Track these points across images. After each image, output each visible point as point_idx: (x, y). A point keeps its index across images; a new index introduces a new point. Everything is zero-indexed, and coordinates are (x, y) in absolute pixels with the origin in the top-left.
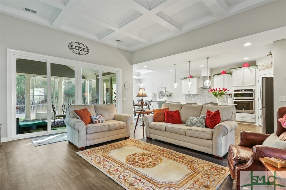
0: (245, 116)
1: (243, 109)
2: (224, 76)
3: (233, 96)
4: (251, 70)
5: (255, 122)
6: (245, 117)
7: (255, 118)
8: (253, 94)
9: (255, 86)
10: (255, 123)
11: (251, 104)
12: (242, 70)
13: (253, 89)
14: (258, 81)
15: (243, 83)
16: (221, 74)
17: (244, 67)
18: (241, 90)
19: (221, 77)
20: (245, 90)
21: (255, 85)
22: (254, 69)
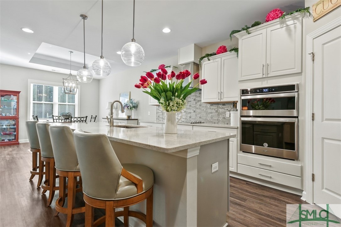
0: (270, 166)
1: (266, 145)
2: (223, 59)
3: (239, 106)
4: (287, 26)
5: (299, 188)
6: (271, 169)
7: (302, 176)
8: (293, 98)
9: (300, 74)
10: (302, 191)
11: (287, 129)
12: (264, 31)
13: (294, 86)
14: (309, 58)
15: (266, 67)
16: (216, 54)
17: (267, 21)
18: (259, 89)
19: (217, 60)
20: (271, 90)
21: (300, 71)
22: (296, 21)
